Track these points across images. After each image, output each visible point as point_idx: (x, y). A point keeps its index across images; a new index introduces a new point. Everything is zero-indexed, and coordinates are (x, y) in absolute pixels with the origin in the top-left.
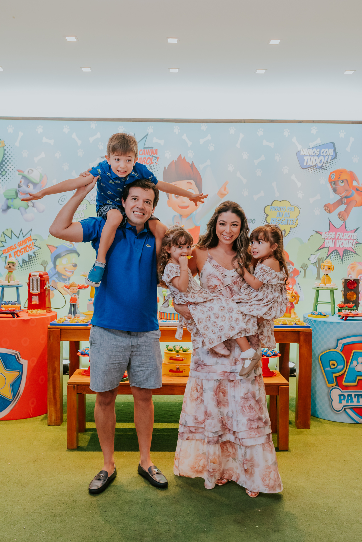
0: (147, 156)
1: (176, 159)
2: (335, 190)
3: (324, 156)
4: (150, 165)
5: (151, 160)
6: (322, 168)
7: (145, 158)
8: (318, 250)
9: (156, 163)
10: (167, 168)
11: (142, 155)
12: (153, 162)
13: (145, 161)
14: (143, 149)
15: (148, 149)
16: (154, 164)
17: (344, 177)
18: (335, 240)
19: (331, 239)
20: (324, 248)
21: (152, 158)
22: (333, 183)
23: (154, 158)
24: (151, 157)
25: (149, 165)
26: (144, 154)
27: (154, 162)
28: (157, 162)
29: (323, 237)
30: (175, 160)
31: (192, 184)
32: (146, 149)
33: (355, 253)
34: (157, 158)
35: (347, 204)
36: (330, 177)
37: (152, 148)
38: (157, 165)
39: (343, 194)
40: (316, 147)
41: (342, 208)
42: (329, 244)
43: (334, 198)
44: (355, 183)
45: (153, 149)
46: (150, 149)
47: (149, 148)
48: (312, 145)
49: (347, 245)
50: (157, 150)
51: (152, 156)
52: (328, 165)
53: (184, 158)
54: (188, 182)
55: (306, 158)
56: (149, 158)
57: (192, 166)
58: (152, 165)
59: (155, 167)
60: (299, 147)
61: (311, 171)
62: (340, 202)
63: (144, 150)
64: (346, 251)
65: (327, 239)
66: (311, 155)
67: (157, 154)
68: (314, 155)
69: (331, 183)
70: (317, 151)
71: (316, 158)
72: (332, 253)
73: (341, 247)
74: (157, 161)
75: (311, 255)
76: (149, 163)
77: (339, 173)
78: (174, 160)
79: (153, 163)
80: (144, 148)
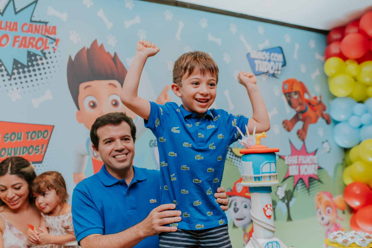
0: (37, 36)
1: (88, 46)
2: (290, 103)
3: (275, 62)
4: (44, 51)
5: (44, 43)
6: (273, 75)
7: (34, 39)
8: (284, 180)
9: (54, 49)
10: (73, 58)
11: (28, 31)
12: (48, 45)
13: (34, 43)
14: (29, 23)
15: (38, 24)
16: (51, 50)
17: (297, 88)
18: (299, 165)
19: (294, 164)
20: (289, 177)
21: (46, 40)
22: (288, 94)
23: (49, 41)
24: (45, 38)
25: (42, 51)
26: (32, 32)
27: (51, 46)
28: (55, 47)
29: (286, 162)
30: (88, 48)
31: (115, 86)
32: (34, 24)
33: (319, 181)
34: (56, 41)
35: (304, 120)
36: (283, 88)
37: (46, 23)
38: (56, 51)
39: (298, 108)
40: (266, 50)
41: (299, 125)
42: (294, 171)
43: (290, 113)
44: (306, 96)
45: (48, 25)
46: (41, 24)
47: (40, 22)
48: (262, 47)
49: (311, 171)
50: (54, 28)
51: (47, 36)
52: (279, 72)
53: (102, 45)
54: (110, 84)
55: (256, 62)
56: (40, 39)
57: (115, 58)
58: (46, 51)
59: (52, 55)
60: (249, 49)
61: (264, 77)
62: (296, 119)
63: (32, 25)
64: (311, 179)
65: (291, 165)
66: (261, 60)
67: (55, 34)
68: (265, 60)
69: (285, 94)
70: (267, 55)
71: (267, 63)
72: (297, 183)
73: (306, 174)
74: (56, 45)
75: (278, 187)
76: (40, 48)
77: (291, 82)
78: (84, 48)
79: (48, 48)
80: (31, 21)
